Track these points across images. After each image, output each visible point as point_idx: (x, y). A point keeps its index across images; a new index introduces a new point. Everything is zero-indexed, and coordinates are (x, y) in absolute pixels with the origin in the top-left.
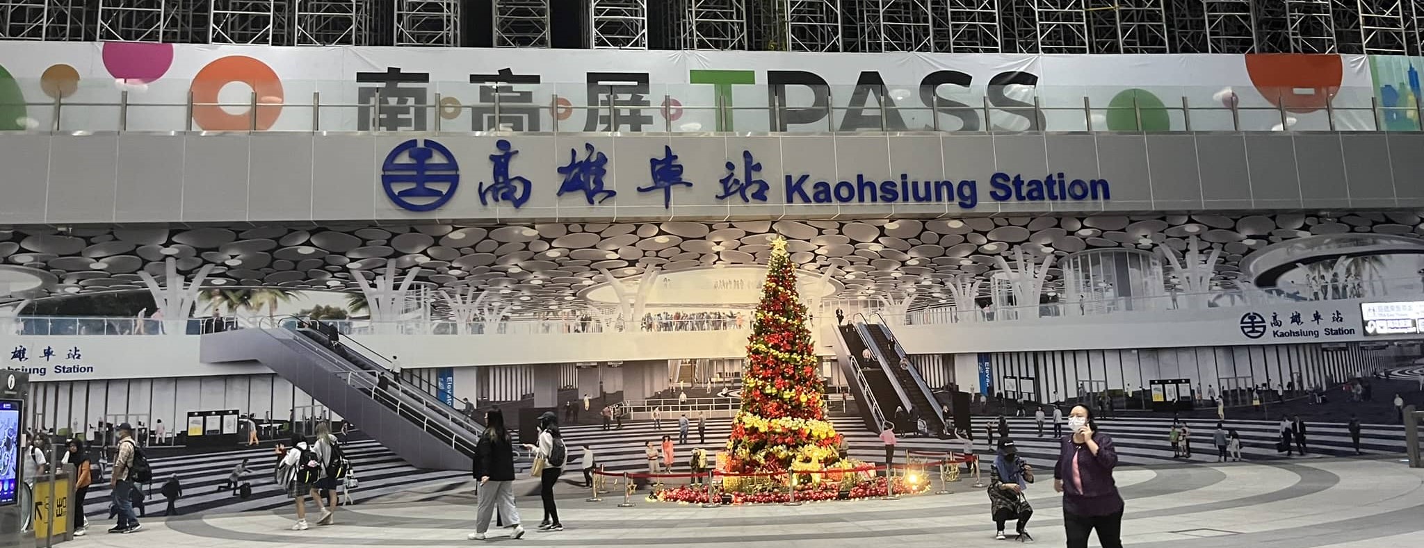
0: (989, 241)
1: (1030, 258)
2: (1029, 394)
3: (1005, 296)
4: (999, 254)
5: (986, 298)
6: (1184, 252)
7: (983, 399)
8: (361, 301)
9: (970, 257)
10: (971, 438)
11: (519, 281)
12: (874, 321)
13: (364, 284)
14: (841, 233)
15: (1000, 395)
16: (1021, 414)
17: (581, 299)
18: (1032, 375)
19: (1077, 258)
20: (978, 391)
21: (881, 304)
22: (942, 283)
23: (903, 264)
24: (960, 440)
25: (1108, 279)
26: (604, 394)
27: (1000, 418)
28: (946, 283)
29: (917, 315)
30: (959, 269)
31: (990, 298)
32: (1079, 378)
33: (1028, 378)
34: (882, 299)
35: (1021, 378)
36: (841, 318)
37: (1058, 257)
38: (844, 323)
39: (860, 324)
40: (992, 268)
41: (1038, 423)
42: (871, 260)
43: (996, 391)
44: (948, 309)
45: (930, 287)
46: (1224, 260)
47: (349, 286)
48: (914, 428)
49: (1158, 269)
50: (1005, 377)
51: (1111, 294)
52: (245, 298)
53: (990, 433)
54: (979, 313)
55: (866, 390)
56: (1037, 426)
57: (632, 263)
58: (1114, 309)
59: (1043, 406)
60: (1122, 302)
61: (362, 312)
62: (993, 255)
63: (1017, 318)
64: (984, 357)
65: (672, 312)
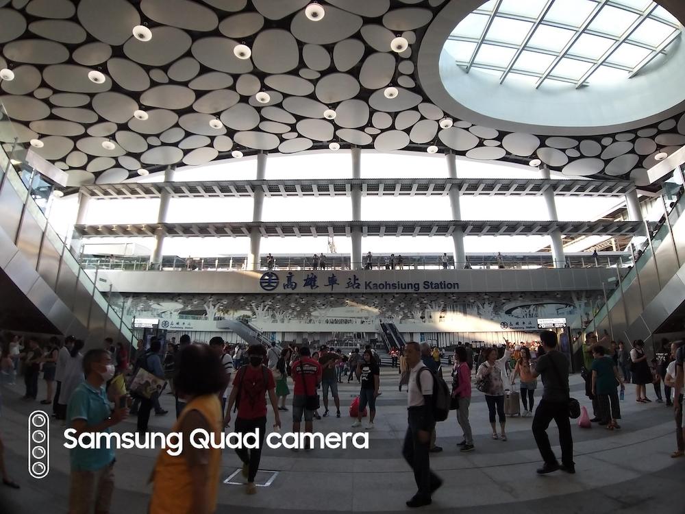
0: (425, 300)
1: (437, 305)
3: (429, 316)
4: (428, 304)
5: (423, 317)
6: (484, 304)
8: (254, 314)
9: (419, 305)
11: (294, 309)
13: (255, 309)
14: (382, 297)
17: (310, 314)
19: (451, 305)
21: (393, 318)
22: (411, 312)
23: (399, 306)
25: (460, 312)
26: (314, 341)
29: (403, 321)
30: (416, 308)
31: (425, 317)
32: (450, 341)
33: (435, 340)
34: (393, 316)
35: (433, 340)
36: (381, 321)
37: (445, 305)
38: (382, 323)
39: (386, 323)
40: (425, 308)
42: (390, 305)
44: (412, 319)
45: (407, 313)
46: (496, 306)
47: (251, 309)
49: (476, 309)
52: (227, 312)
54: (421, 321)
57: (323, 305)
61: (254, 316)
62: (426, 304)
64: (422, 334)
65: (334, 319)
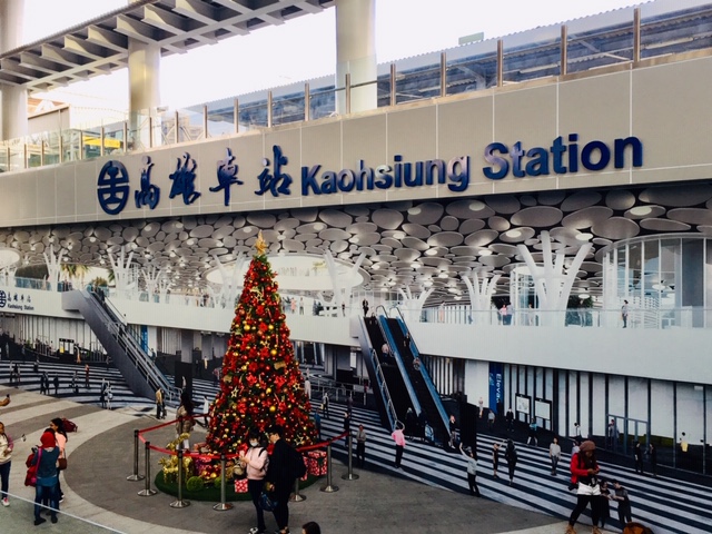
0: (513, 227)
2: (544, 420)
3: (525, 295)
4: (523, 243)
5: (504, 297)
7: (492, 416)
8: (112, 276)
9: (490, 246)
10: (476, 458)
11: (174, 264)
12: (393, 314)
13: (113, 263)
14: (370, 221)
15: (510, 414)
16: (532, 442)
17: (204, 282)
18: (550, 397)
19: (624, 248)
20: (486, 405)
21: (401, 297)
22: (458, 277)
23: (423, 254)
24: (464, 456)
25: (668, 278)
27: (509, 443)
28: (463, 277)
29: (432, 312)
30: (477, 260)
31: (508, 298)
32: (610, 413)
33: (544, 400)
34: (402, 292)
35: (536, 399)
36: (366, 309)
37: (598, 247)
38: (369, 315)
39: (381, 317)
40: (513, 260)
41: (551, 458)
42: (394, 249)
43: (507, 409)
44: (463, 307)
45: (446, 281)
48: (422, 434)
50: (518, 395)
51: (670, 300)
52: (74, 271)
53: (497, 457)
54: (495, 316)
55: (383, 385)
56: (550, 461)
58: (673, 324)
59: (560, 438)
60: (687, 313)
61: (112, 283)
62: (515, 244)
63: (537, 324)
64: (496, 368)
